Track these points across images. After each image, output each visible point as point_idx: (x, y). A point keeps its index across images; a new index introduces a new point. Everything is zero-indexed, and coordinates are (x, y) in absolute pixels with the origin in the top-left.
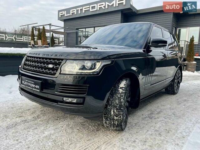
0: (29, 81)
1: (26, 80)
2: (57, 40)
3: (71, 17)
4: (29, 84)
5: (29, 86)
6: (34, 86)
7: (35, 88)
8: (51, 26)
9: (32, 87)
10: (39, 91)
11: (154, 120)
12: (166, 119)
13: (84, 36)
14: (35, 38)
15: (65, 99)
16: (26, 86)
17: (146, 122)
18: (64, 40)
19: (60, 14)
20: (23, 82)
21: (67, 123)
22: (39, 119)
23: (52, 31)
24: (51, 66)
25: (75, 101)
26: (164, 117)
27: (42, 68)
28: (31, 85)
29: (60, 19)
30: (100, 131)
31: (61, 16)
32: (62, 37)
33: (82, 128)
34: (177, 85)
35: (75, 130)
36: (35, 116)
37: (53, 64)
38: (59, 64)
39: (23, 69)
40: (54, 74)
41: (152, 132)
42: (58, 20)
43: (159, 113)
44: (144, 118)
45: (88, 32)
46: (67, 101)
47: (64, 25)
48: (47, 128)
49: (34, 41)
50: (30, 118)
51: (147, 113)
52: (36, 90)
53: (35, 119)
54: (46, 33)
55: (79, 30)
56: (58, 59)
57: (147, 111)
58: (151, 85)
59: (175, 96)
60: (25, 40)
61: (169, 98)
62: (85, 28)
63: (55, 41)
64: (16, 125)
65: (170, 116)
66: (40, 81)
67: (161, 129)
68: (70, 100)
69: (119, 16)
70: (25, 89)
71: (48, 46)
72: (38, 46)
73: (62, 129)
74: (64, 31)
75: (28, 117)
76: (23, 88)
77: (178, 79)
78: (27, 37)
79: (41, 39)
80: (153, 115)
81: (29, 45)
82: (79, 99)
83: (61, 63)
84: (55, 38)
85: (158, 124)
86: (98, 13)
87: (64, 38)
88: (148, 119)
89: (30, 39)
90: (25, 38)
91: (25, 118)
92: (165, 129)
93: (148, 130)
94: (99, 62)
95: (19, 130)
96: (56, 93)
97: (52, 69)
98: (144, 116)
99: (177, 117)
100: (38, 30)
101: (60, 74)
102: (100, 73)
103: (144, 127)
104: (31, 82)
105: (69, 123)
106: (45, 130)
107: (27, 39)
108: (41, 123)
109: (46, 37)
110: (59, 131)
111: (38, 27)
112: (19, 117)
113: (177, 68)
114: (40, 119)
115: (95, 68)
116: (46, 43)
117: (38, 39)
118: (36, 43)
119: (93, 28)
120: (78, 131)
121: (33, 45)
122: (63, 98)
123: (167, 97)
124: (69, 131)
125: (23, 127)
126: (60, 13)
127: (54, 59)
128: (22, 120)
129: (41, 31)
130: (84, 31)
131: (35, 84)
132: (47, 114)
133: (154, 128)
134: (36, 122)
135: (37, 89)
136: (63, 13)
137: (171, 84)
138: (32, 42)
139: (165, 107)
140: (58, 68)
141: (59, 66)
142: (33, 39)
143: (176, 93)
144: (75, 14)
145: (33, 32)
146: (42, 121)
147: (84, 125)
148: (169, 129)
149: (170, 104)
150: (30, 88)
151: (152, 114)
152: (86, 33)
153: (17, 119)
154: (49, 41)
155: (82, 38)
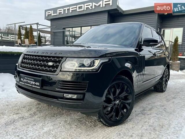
0: (29, 79)
1: (25, 78)
2: (44, 39)
3: (57, 17)
4: (29, 81)
5: (29, 83)
6: (34, 83)
7: (35, 85)
8: (38, 25)
9: (32, 84)
10: (39, 88)
11: (147, 116)
12: (158, 115)
13: (70, 36)
14: (22, 37)
15: (65, 95)
16: (25, 84)
17: (140, 118)
18: (51, 39)
19: (47, 14)
20: (22, 79)
21: (65, 120)
22: (35, 116)
23: (39, 31)
24: (50, 64)
25: (75, 97)
26: (156, 114)
27: (42, 66)
28: (31, 82)
29: (47, 18)
30: (97, 127)
31: (48, 15)
32: (48, 36)
33: (79, 124)
34: (165, 83)
35: (73, 126)
36: (32, 113)
37: (52, 61)
38: (59, 62)
39: (21, 67)
40: (55, 71)
41: (146, 127)
42: (45, 19)
43: (150, 110)
44: (137, 114)
45: (74, 31)
46: (67, 97)
47: (51, 24)
48: (45, 124)
49: (21, 40)
50: (27, 115)
51: (139, 110)
52: (36, 87)
53: (32, 116)
54: (33, 32)
55: (66, 29)
56: (58, 57)
57: (139, 107)
58: (143, 82)
59: (164, 93)
60: (12, 39)
61: (158, 96)
62: (72, 28)
63: (42, 40)
64: (14, 121)
65: (161, 112)
66: (41, 79)
67: (154, 124)
68: (70, 96)
69: (106, 17)
70: (23, 86)
71: (35, 45)
72: (25, 45)
73: (61, 125)
74: (51, 30)
75: (25, 114)
76: (21, 85)
77: (166, 77)
78: (14, 36)
79: (28, 38)
80: (145, 112)
81: (16, 44)
82: (79, 96)
83: (61, 60)
84: (42, 37)
85: (151, 120)
86: (84, 13)
87: (51, 37)
88: (142, 115)
89: (17, 38)
90: (12, 37)
91: (22, 115)
92: (159, 124)
93: (142, 126)
94: (98, 60)
95: (18, 127)
96: (56, 89)
97: (53, 66)
98: (137, 113)
99: (168, 113)
100: (25, 29)
101: (61, 71)
102: (98, 71)
103: (138, 123)
104: (30, 79)
105: (67, 120)
106: (44, 126)
107: (14, 38)
108: (39, 119)
109: (33, 36)
110: (57, 127)
111: (25, 26)
112: (16, 114)
113: (165, 67)
114: (37, 116)
115: (94, 66)
116: (33, 42)
117: (24, 38)
118: (23, 42)
119: (80, 28)
120: (76, 127)
121: (20, 44)
122: (64, 94)
123: (156, 95)
124: (68, 127)
125: (22, 123)
126: (47, 12)
127: (53, 57)
128: (19, 117)
129: (28, 30)
130: (71, 30)
131: (35, 81)
132: (43, 111)
133: (148, 123)
134: (33, 118)
135: (38, 86)
136: (50, 13)
137: (160, 82)
138: (19, 41)
139: (156, 104)
140: (59, 65)
141: (59, 63)
142: (20, 38)
143: (164, 91)
144: (62, 13)
145: (20, 31)
146: (39, 118)
147: (81, 121)
148: (162, 124)
149: (160, 102)
150: (29, 85)
151: (144, 110)
152: (73, 33)
153: (15, 116)
154: (36, 40)
155: (69, 37)
